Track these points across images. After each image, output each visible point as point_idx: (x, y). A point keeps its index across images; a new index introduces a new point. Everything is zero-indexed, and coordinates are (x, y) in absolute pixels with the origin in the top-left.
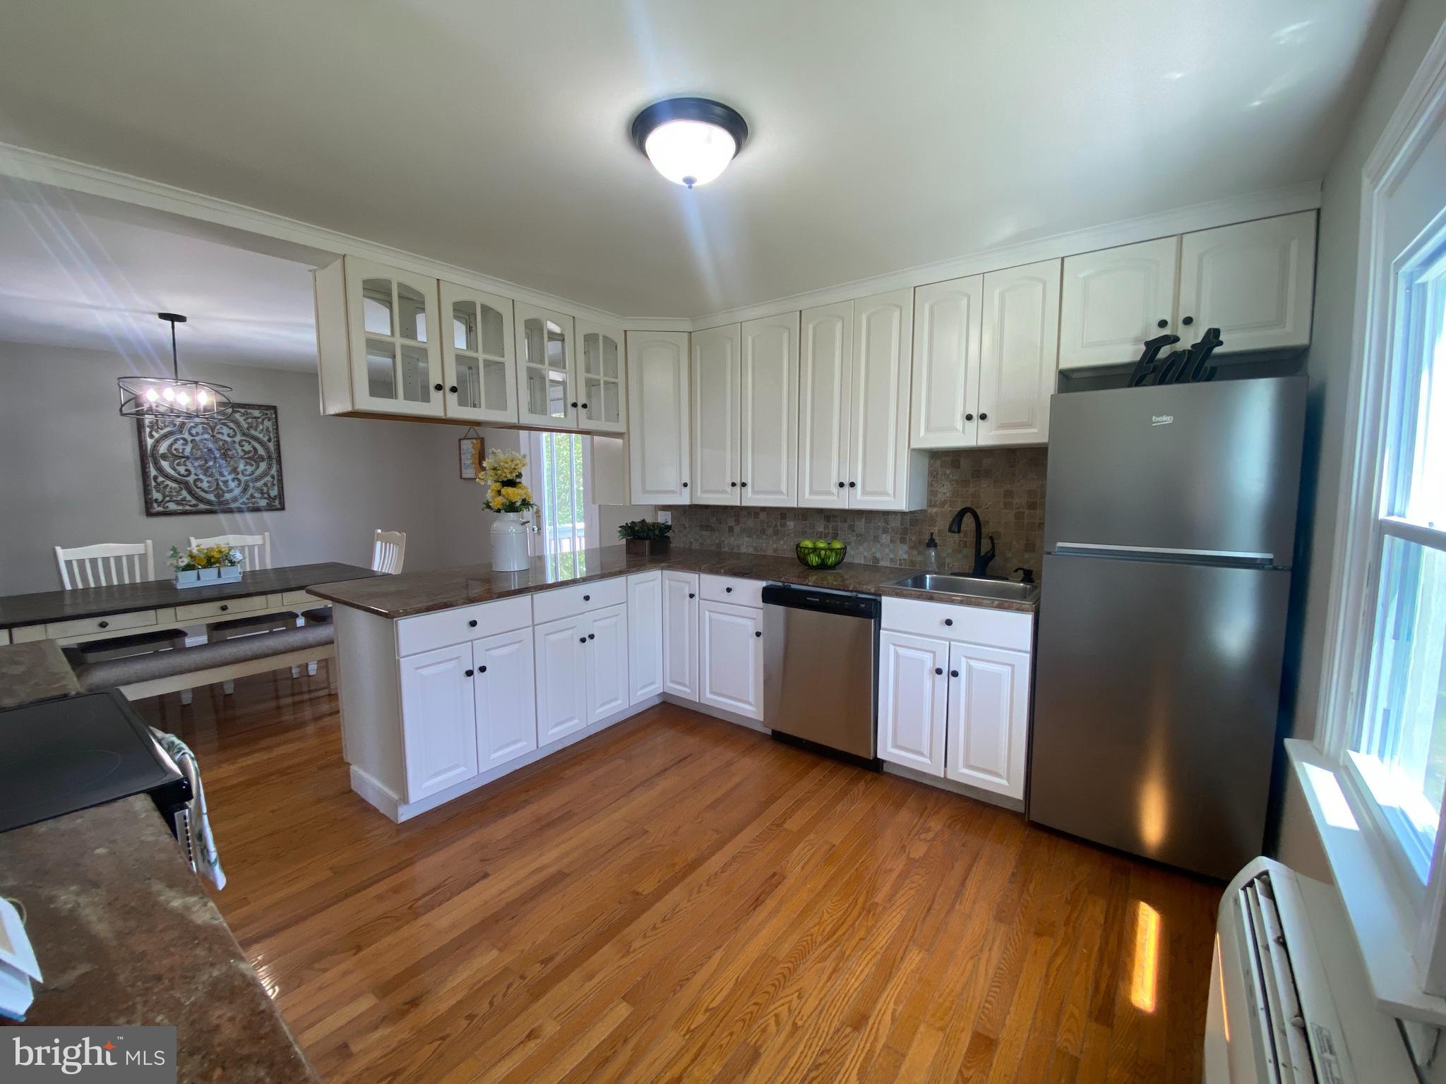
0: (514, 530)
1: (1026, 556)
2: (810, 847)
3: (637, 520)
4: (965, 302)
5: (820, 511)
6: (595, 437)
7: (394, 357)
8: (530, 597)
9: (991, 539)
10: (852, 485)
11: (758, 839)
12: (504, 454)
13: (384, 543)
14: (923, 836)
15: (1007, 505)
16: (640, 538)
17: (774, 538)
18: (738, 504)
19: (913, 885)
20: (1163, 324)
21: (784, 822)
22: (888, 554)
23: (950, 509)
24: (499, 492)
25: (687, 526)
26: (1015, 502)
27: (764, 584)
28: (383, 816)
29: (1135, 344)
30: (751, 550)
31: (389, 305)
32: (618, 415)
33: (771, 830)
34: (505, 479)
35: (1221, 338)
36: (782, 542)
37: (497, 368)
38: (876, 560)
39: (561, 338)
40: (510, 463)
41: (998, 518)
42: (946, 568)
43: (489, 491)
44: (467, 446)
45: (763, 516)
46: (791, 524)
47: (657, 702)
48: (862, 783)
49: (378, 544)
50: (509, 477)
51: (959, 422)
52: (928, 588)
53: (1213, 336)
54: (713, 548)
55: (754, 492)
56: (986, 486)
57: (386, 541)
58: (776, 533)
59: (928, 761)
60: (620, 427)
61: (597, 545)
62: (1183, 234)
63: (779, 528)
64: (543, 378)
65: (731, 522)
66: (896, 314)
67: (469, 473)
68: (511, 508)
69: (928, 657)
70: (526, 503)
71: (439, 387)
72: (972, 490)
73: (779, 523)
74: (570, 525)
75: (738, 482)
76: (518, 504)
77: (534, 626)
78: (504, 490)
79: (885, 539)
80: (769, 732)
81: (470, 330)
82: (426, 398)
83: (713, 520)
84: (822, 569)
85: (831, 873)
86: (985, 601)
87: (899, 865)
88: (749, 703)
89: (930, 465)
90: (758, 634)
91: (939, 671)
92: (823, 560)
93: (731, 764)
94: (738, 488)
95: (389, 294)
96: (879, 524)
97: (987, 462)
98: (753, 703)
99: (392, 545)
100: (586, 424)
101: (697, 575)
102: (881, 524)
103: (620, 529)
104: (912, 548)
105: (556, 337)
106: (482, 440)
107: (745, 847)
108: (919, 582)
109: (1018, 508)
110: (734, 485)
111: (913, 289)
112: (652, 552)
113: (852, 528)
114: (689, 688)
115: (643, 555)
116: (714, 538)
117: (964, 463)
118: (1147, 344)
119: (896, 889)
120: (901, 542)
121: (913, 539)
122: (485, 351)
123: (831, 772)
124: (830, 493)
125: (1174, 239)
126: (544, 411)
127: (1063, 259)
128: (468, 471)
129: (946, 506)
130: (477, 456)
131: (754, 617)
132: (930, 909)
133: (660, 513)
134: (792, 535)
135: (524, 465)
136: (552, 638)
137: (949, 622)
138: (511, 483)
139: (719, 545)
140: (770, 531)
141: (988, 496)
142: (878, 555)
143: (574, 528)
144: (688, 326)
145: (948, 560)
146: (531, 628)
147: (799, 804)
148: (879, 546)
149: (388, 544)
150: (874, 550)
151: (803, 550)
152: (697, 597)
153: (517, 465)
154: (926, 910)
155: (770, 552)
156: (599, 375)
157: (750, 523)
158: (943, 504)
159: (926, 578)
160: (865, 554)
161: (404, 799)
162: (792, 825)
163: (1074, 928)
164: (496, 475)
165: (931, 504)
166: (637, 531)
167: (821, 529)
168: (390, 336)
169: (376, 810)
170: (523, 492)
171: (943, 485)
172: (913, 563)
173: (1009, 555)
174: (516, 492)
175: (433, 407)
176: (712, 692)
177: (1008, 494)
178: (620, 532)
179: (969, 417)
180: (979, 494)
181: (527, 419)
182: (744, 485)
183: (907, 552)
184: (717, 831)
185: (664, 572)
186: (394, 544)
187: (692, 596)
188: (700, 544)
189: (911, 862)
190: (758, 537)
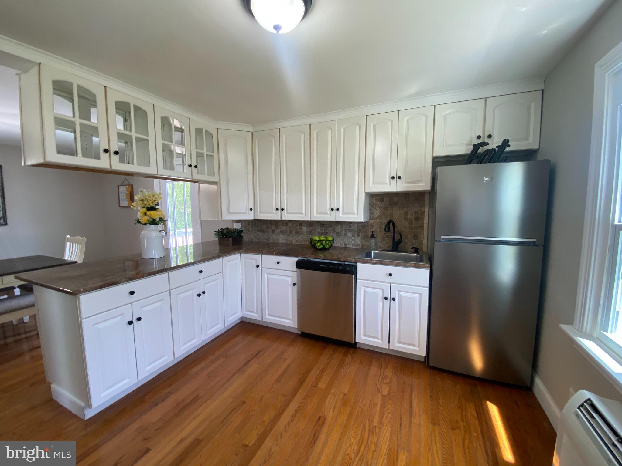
0: (155, 235)
1: (414, 241)
2: (334, 397)
3: (224, 227)
4: (390, 124)
5: (319, 222)
6: (200, 184)
7: (75, 132)
8: (167, 274)
9: (400, 234)
10: (338, 209)
11: (306, 396)
12: (149, 192)
13: (71, 244)
14: (385, 381)
15: (405, 219)
16: (226, 237)
17: (296, 235)
18: (280, 219)
19: (390, 411)
20: (479, 137)
21: (317, 384)
22: (351, 242)
23: (379, 220)
24: (145, 214)
25: (250, 229)
26: (409, 217)
27: (297, 259)
28: (75, 416)
29: (467, 146)
30: (284, 241)
31: (72, 101)
32: (214, 172)
33: (311, 390)
34: (149, 206)
35: (509, 144)
36: (300, 237)
37: (143, 143)
38: (346, 244)
39: (182, 131)
40: (152, 197)
41: (402, 224)
42: (378, 248)
43: (139, 213)
44: (123, 189)
45: (290, 225)
46: (304, 228)
47: (239, 321)
48: (349, 355)
49: (68, 244)
50: (152, 205)
51: (388, 180)
52: (373, 257)
53: (506, 143)
54: (265, 241)
55: (288, 213)
56: (396, 210)
57: (73, 242)
58: (297, 233)
59: (380, 341)
60: (215, 179)
61: (200, 241)
62: (487, 98)
63: (298, 230)
64: (171, 152)
65: (274, 228)
66: (358, 128)
67: (124, 203)
68: (153, 222)
69: (380, 292)
70: (162, 220)
71: (106, 151)
72: (389, 212)
73: (298, 228)
74: (184, 231)
75: (279, 208)
76: (157, 220)
77: (170, 290)
78: (148, 213)
79: (350, 235)
80: (299, 332)
81: (126, 120)
82: (98, 157)
83: (264, 227)
84: (323, 250)
85: (348, 410)
86: (408, 264)
87: (379, 400)
88: (289, 319)
89: (370, 200)
90: (294, 284)
91: (386, 298)
92: (324, 246)
93: (283, 353)
94: (279, 211)
95: (72, 94)
96: (347, 228)
97: (396, 199)
98: (291, 319)
99: (77, 244)
100: (196, 177)
101: (260, 256)
102: (348, 228)
103: (215, 233)
104: (363, 239)
105: (178, 130)
106: (132, 186)
107: (301, 403)
108: (369, 255)
109: (411, 220)
110: (277, 209)
111: (365, 116)
112: (234, 244)
113: (334, 230)
114: (256, 314)
115: (229, 246)
116: (265, 236)
117: (386, 199)
118: (474, 146)
119: (382, 414)
120: (357, 236)
121: (363, 234)
122: (136, 132)
123: (333, 350)
124: (327, 213)
125: (483, 100)
126: (172, 168)
127: (435, 106)
128: (124, 202)
129: (377, 219)
130: (129, 195)
131: (292, 276)
132: (401, 425)
133: (235, 224)
134: (305, 234)
135: (160, 198)
136: (181, 296)
137: (390, 275)
138: (153, 209)
139: (268, 239)
140: (294, 232)
141: (397, 214)
142: (347, 242)
143: (186, 231)
144: (251, 129)
145: (379, 244)
146: (169, 292)
147: (322, 371)
148: (347, 238)
149: (74, 244)
150: (345, 240)
151: (314, 241)
152: (260, 267)
153: (156, 198)
154: (399, 426)
155: (294, 242)
156: (204, 151)
157: (283, 228)
158: (376, 218)
159: (372, 253)
160: (341, 242)
161: (89, 405)
162: (322, 385)
163: (466, 422)
164: (143, 204)
165: (371, 218)
166: (225, 234)
167: (319, 230)
168: (72, 118)
169: (70, 412)
170: (160, 213)
171: (376, 210)
172: (363, 246)
173: (406, 241)
174: (156, 213)
175: (103, 163)
176: (269, 315)
177: (406, 213)
178: (215, 234)
179: (393, 178)
180: (393, 214)
181: (162, 172)
182: (283, 209)
183: (360, 241)
184: (284, 396)
185: (242, 254)
186: (78, 244)
187: (258, 266)
188: (258, 239)
189: (384, 396)
190: (288, 235)
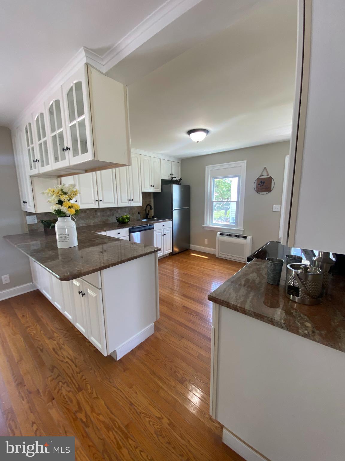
4: (148, 161)
10: (132, 200)
18: (98, 207)
20: (171, 175)
27: (128, 228)
29: (168, 177)
36: (96, 220)
46: (99, 214)
55: (104, 203)
58: (94, 217)
62: (171, 161)
66: (137, 159)
69: (161, 233)
73: (94, 214)
91: (163, 235)
101: (105, 232)
110: (97, 201)
124: (126, 202)
127: (160, 159)
134: (100, 217)
137: (164, 225)
157: (83, 215)
179: (151, 186)
182: (101, 201)
190: (86, 220)
